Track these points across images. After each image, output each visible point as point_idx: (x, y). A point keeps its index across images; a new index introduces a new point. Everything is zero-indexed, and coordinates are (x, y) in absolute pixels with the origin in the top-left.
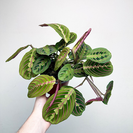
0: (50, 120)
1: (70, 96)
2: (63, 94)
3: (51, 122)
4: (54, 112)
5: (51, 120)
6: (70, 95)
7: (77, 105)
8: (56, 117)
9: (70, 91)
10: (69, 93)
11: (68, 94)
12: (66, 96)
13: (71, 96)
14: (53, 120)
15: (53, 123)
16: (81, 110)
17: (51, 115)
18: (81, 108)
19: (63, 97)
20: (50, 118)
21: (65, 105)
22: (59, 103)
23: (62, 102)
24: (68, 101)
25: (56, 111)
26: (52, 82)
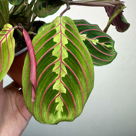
0: (59, 116)
1: (64, 33)
2: (47, 38)
3: (65, 117)
4: (56, 92)
5: (62, 114)
6: (63, 30)
7: (95, 41)
8: (68, 99)
9: (57, 24)
10: (58, 29)
11: (57, 32)
12: (56, 39)
13: (66, 32)
14: (66, 111)
15: (70, 117)
16: (108, 46)
17: (54, 104)
18: (105, 44)
19: (52, 43)
20: (57, 112)
21: (69, 58)
22: (53, 65)
23: (56, 58)
24: (69, 46)
25: (58, 86)
26: (6, 35)
